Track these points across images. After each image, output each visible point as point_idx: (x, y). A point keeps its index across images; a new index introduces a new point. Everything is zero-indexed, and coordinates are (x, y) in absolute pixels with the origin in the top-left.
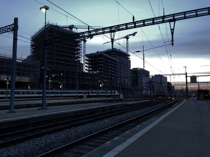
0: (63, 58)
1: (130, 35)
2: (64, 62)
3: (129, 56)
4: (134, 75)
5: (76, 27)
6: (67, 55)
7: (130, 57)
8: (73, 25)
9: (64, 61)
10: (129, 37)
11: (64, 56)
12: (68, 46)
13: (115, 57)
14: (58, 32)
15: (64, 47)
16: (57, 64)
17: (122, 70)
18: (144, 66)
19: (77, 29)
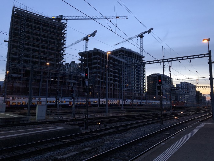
0: (36, 54)
1: (145, 33)
2: (37, 60)
3: (143, 57)
4: (153, 82)
5: (66, 18)
6: (43, 49)
7: (144, 59)
8: (62, 16)
9: (37, 58)
10: (143, 35)
11: (37, 51)
12: (44, 38)
13: (123, 58)
14: (27, 18)
15: (39, 40)
16: (25, 61)
17: (133, 74)
18: (164, 71)
19: (67, 20)
